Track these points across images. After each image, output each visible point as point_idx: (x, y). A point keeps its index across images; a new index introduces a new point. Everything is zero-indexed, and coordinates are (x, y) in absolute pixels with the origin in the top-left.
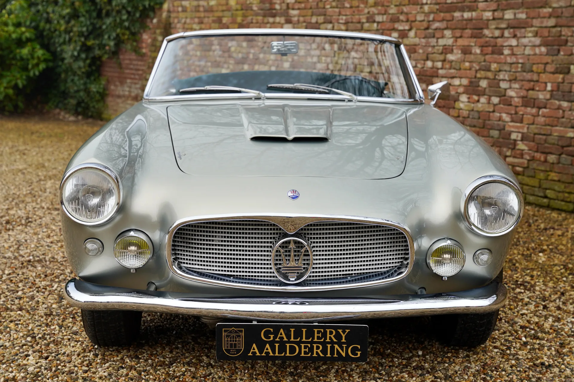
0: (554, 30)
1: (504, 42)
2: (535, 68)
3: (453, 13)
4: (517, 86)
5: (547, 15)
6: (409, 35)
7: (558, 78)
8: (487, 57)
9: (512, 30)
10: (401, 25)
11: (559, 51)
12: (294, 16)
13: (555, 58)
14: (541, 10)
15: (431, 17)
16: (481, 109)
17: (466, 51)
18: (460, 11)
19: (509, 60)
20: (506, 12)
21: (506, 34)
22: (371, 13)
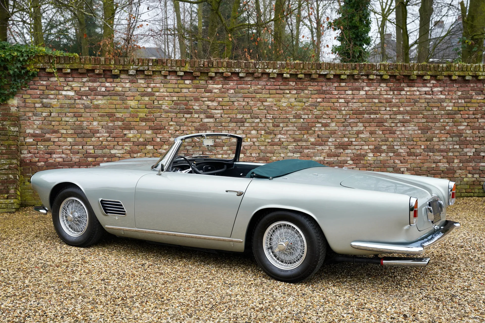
0: (426, 123)
1: (397, 129)
2: (414, 139)
3: (363, 115)
4: (405, 147)
5: (422, 118)
6: (330, 125)
7: (428, 143)
8: (386, 135)
9: (402, 123)
10: (324, 121)
11: (427, 132)
12: (218, 113)
13: (425, 135)
14: (418, 115)
15: (348, 117)
16: (382, 159)
17: (372, 133)
18: (367, 114)
19: (400, 136)
20: (397, 116)
21: (399, 125)
22: (298, 113)
